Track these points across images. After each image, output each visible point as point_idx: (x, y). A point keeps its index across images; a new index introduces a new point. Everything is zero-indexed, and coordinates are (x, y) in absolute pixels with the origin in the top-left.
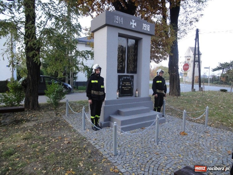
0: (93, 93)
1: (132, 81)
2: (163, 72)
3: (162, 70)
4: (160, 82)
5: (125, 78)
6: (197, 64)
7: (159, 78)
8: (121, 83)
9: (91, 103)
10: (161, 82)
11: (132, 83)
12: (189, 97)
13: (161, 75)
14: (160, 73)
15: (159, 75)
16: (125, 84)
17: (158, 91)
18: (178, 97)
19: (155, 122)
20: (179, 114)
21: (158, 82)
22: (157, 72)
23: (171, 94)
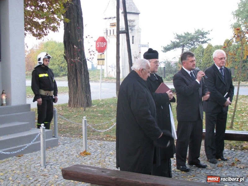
2: (49, 58)
3: (47, 55)
4: (45, 77)
6: (123, 37)
7: (42, 68)
10: (46, 75)
12: (109, 106)
13: (45, 64)
14: (44, 59)
15: (43, 64)
17: (43, 92)
19: (40, 135)
21: (41, 75)
22: (39, 57)
23: (72, 104)
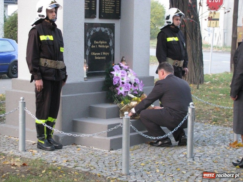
0: (45, 64)
1: (111, 37)
3: (178, 11)
5: (98, 29)
8: (89, 44)
9: (41, 86)
11: (111, 44)
13: (176, 23)
16: (98, 45)
17: (170, 62)
18: (200, 87)
20: (214, 118)
